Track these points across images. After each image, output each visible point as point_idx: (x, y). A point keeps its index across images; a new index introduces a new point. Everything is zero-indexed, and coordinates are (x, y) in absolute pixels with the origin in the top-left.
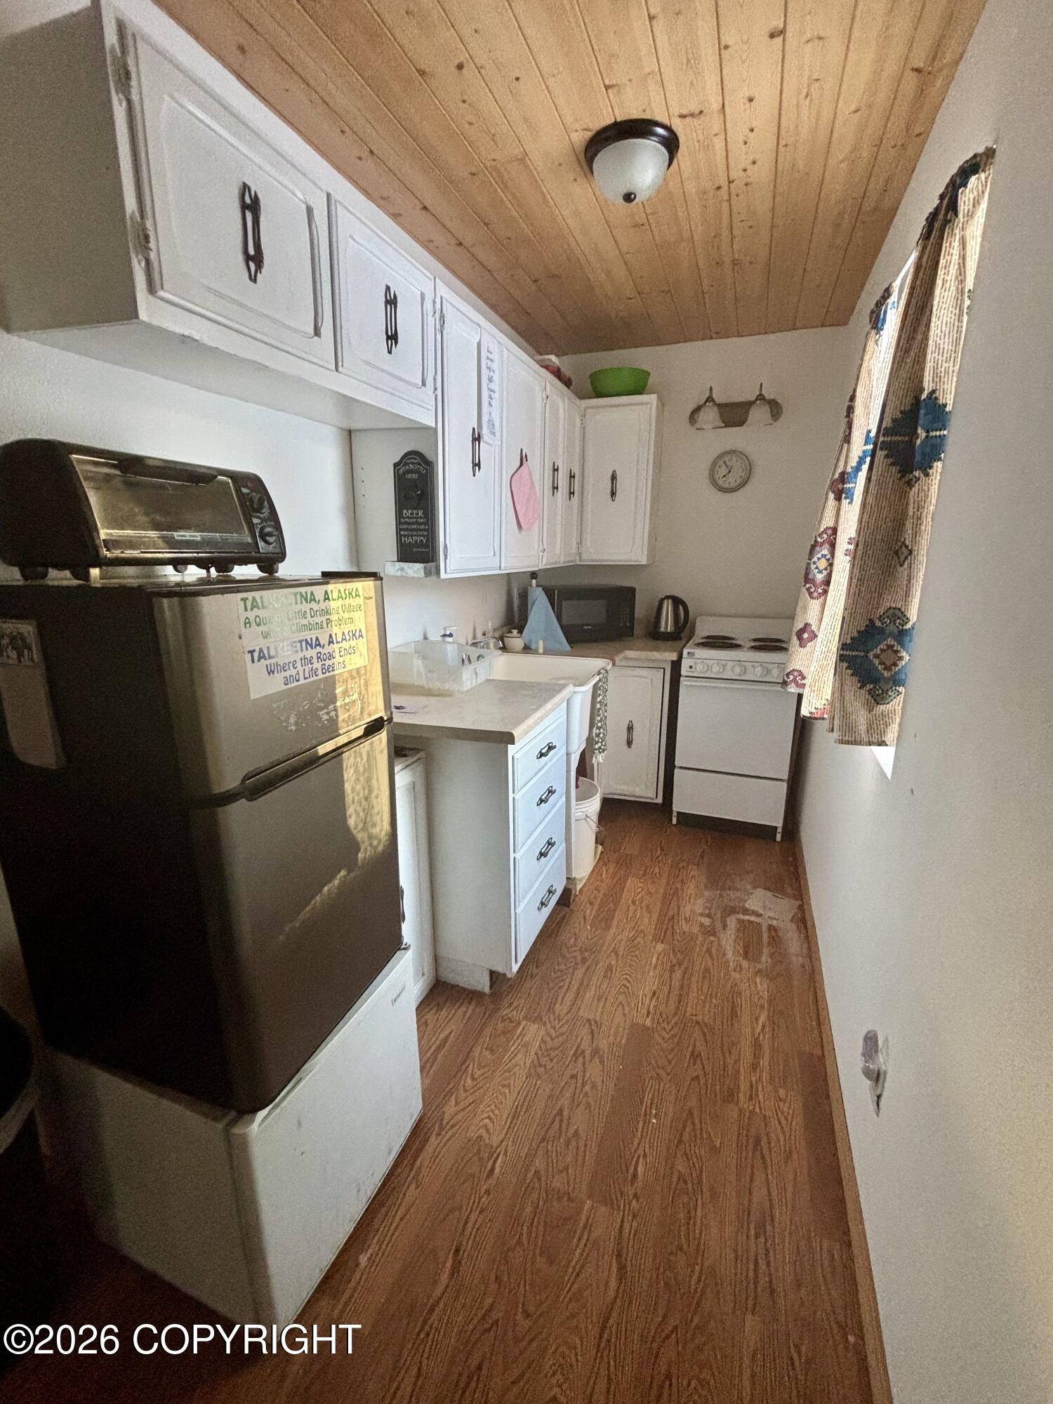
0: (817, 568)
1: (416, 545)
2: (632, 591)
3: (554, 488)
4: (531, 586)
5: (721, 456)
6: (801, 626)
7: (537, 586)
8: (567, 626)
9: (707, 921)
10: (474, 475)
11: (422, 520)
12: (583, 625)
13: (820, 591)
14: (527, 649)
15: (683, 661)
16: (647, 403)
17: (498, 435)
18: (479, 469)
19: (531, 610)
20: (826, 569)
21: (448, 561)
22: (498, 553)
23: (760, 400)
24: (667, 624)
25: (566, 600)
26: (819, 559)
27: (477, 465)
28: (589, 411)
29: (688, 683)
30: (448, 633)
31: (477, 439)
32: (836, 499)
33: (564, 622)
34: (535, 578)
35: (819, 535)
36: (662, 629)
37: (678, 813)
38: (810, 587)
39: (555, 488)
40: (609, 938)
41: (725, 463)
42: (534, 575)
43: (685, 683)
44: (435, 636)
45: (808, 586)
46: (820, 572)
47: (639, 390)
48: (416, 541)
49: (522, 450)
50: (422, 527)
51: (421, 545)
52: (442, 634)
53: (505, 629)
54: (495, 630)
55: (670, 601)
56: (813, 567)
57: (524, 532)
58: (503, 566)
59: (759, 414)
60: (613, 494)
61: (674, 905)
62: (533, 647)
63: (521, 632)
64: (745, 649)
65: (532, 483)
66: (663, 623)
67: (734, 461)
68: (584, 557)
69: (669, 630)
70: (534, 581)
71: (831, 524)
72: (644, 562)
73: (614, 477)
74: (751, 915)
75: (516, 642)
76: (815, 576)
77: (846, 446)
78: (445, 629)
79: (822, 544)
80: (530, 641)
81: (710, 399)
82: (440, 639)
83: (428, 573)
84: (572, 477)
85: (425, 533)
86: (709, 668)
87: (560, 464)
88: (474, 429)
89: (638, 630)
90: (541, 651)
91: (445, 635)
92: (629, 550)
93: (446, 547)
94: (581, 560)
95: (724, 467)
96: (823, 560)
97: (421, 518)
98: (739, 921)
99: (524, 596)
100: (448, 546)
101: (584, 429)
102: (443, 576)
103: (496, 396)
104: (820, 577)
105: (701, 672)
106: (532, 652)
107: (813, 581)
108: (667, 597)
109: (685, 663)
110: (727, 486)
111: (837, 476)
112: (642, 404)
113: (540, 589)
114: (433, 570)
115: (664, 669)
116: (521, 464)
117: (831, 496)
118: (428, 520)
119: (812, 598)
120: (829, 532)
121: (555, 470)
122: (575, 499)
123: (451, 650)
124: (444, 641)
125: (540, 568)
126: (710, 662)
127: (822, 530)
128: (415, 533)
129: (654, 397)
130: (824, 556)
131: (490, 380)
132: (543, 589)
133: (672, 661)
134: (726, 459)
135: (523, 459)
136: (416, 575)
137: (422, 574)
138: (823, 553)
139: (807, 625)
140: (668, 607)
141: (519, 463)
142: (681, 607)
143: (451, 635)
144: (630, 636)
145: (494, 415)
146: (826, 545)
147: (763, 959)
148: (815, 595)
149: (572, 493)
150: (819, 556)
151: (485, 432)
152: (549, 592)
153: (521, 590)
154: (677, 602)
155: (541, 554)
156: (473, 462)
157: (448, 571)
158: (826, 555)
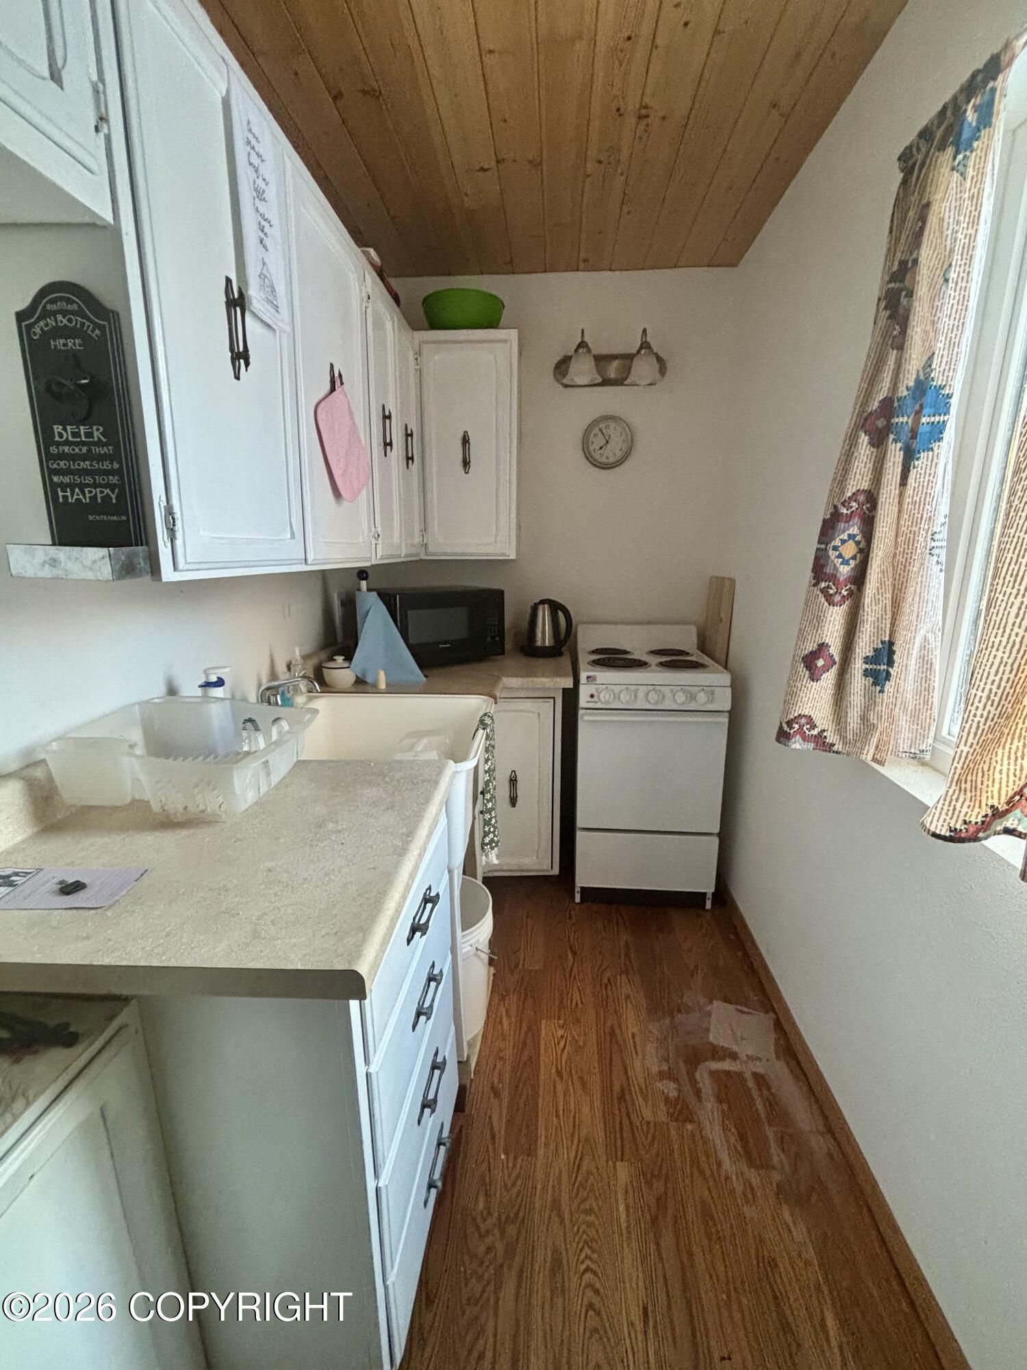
0: (840, 556)
1: (94, 507)
2: (500, 594)
3: (386, 444)
4: (359, 590)
5: (595, 422)
6: (811, 647)
7: (369, 590)
8: (419, 645)
9: (670, 1089)
10: (237, 378)
11: (104, 450)
12: (440, 643)
13: (845, 593)
14: (361, 685)
15: (582, 688)
16: (506, 341)
17: (284, 311)
18: (247, 364)
19: (362, 627)
20: (854, 558)
21: (179, 542)
22: (299, 535)
23: (645, 348)
24: (544, 635)
25: (412, 609)
26: (843, 542)
27: (240, 356)
28: (426, 348)
29: (591, 718)
30: (214, 679)
31: (236, 302)
32: (872, 444)
33: (411, 641)
34: (366, 579)
35: (843, 504)
36: (539, 643)
37: (582, 888)
38: (828, 587)
39: (388, 444)
40: (540, 1175)
41: (601, 430)
42: (362, 574)
43: (586, 718)
44: (190, 689)
45: (823, 585)
46: (845, 562)
47: (493, 324)
48: (94, 498)
49: (332, 366)
50: (106, 465)
51: (105, 506)
52: (202, 680)
53: (323, 656)
54: (305, 657)
55: (546, 606)
56: (833, 554)
57: (345, 504)
58: (311, 558)
59: (643, 369)
60: (466, 463)
61: (618, 1069)
62: (369, 679)
63: (349, 658)
64: (653, 667)
65: (354, 424)
66: (539, 635)
67: (613, 430)
68: (431, 549)
69: (547, 643)
70: (364, 584)
71: (865, 485)
72: (513, 557)
73: (465, 441)
74: (723, 1059)
75: (342, 674)
76: (836, 568)
77: (893, 355)
78: (206, 672)
79: (849, 518)
80: (364, 673)
81: (582, 344)
82: (199, 692)
83: (126, 570)
84: (409, 435)
85: (114, 480)
86: (617, 697)
87: (391, 407)
88: (228, 281)
89: (508, 645)
90: (383, 686)
91: (208, 685)
92: (493, 541)
93: (169, 511)
94: (426, 554)
95: (600, 435)
96: (851, 544)
97: (99, 443)
98: (713, 1073)
99: (349, 604)
100: (176, 509)
101: (420, 372)
102: (168, 574)
103: (275, 232)
104: (845, 571)
105: (608, 702)
106: (369, 688)
107: (833, 578)
108: (543, 602)
109: (584, 692)
110: (604, 460)
111: (875, 405)
112: (500, 341)
113: (375, 594)
114: (142, 563)
115: (554, 698)
116: (333, 389)
117: (864, 439)
118: (117, 449)
119: (831, 603)
120: (862, 498)
121: (387, 417)
122: (414, 467)
123: (218, 713)
124: (205, 695)
125: (374, 562)
126: (617, 688)
127: (849, 494)
128: (89, 480)
129: (513, 334)
130: (851, 537)
131: (260, 195)
132: (380, 595)
133: (564, 690)
134: (602, 426)
135: (335, 382)
136: (90, 575)
137: (106, 571)
138: (851, 532)
139: (822, 647)
140: (544, 615)
141: (328, 387)
142: (560, 612)
143: (220, 683)
144: (499, 654)
145: (271, 267)
146: (856, 520)
147: (775, 1159)
148: (837, 598)
149: (409, 458)
150: (844, 536)
151: (255, 293)
152: (387, 598)
153: (344, 596)
154: (555, 607)
155: (374, 542)
156: (232, 350)
157: (181, 565)
158: (855, 536)
